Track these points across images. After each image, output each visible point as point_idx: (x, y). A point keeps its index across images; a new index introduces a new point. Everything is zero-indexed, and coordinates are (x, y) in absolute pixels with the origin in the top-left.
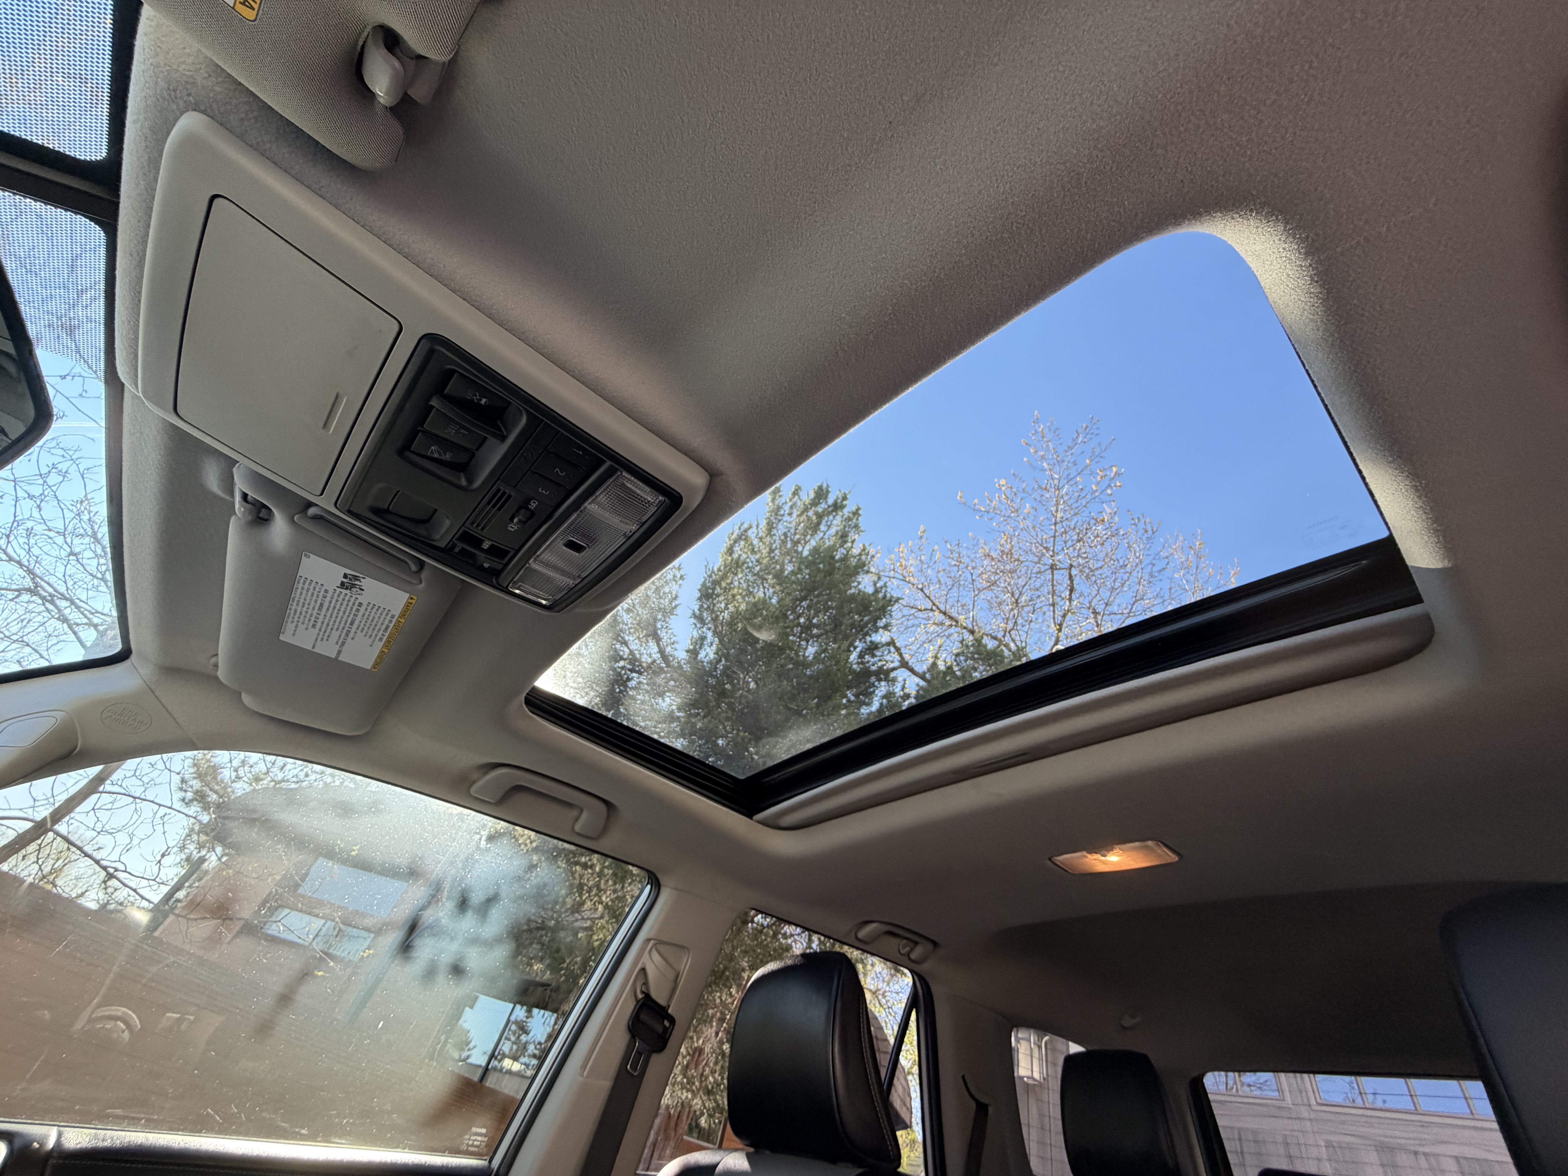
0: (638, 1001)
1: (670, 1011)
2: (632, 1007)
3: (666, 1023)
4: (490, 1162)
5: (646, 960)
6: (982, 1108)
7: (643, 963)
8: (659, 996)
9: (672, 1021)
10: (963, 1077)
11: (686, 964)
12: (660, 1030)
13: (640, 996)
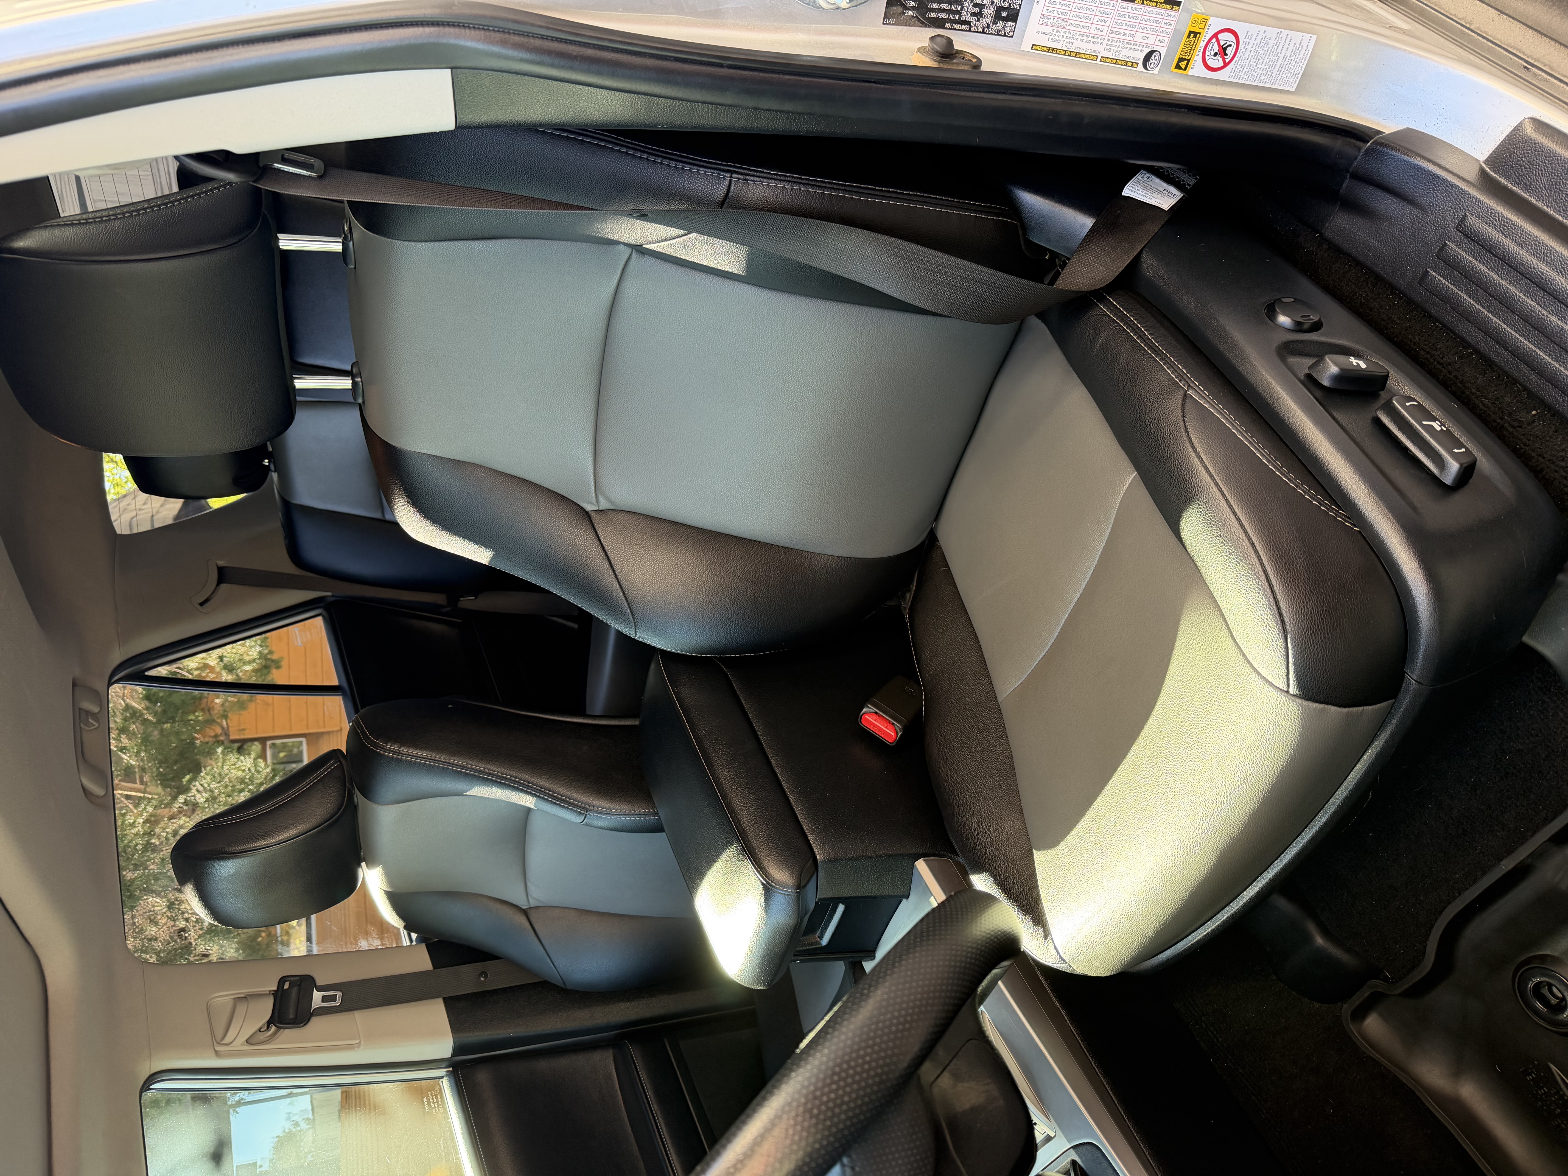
0: (279, 1028)
1: (275, 988)
2: (286, 1030)
3: (286, 986)
4: (442, 1077)
5: (239, 1044)
6: (223, 575)
7: (242, 1045)
8: (266, 1008)
9: (282, 981)
10: (201, 604)
11: (223, 998)
12: (295, 991)
13: (273, 1028)
